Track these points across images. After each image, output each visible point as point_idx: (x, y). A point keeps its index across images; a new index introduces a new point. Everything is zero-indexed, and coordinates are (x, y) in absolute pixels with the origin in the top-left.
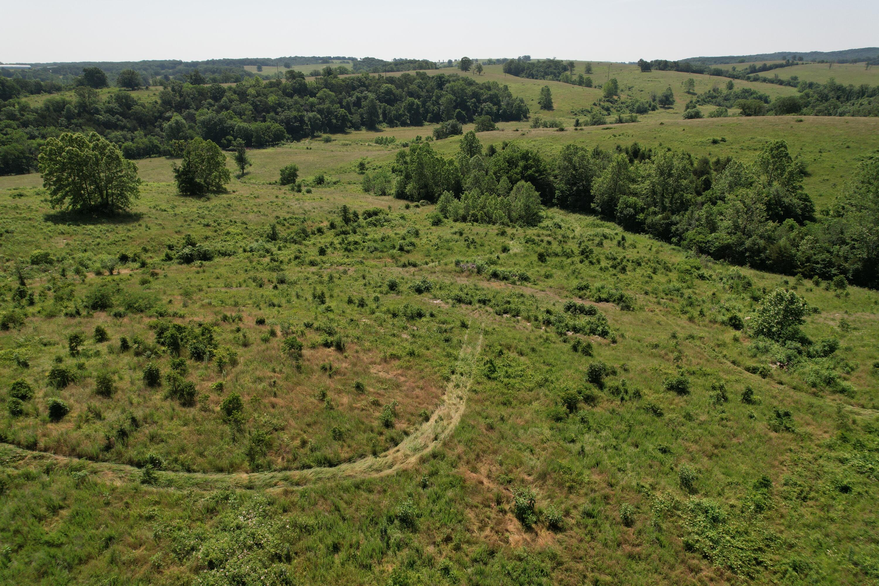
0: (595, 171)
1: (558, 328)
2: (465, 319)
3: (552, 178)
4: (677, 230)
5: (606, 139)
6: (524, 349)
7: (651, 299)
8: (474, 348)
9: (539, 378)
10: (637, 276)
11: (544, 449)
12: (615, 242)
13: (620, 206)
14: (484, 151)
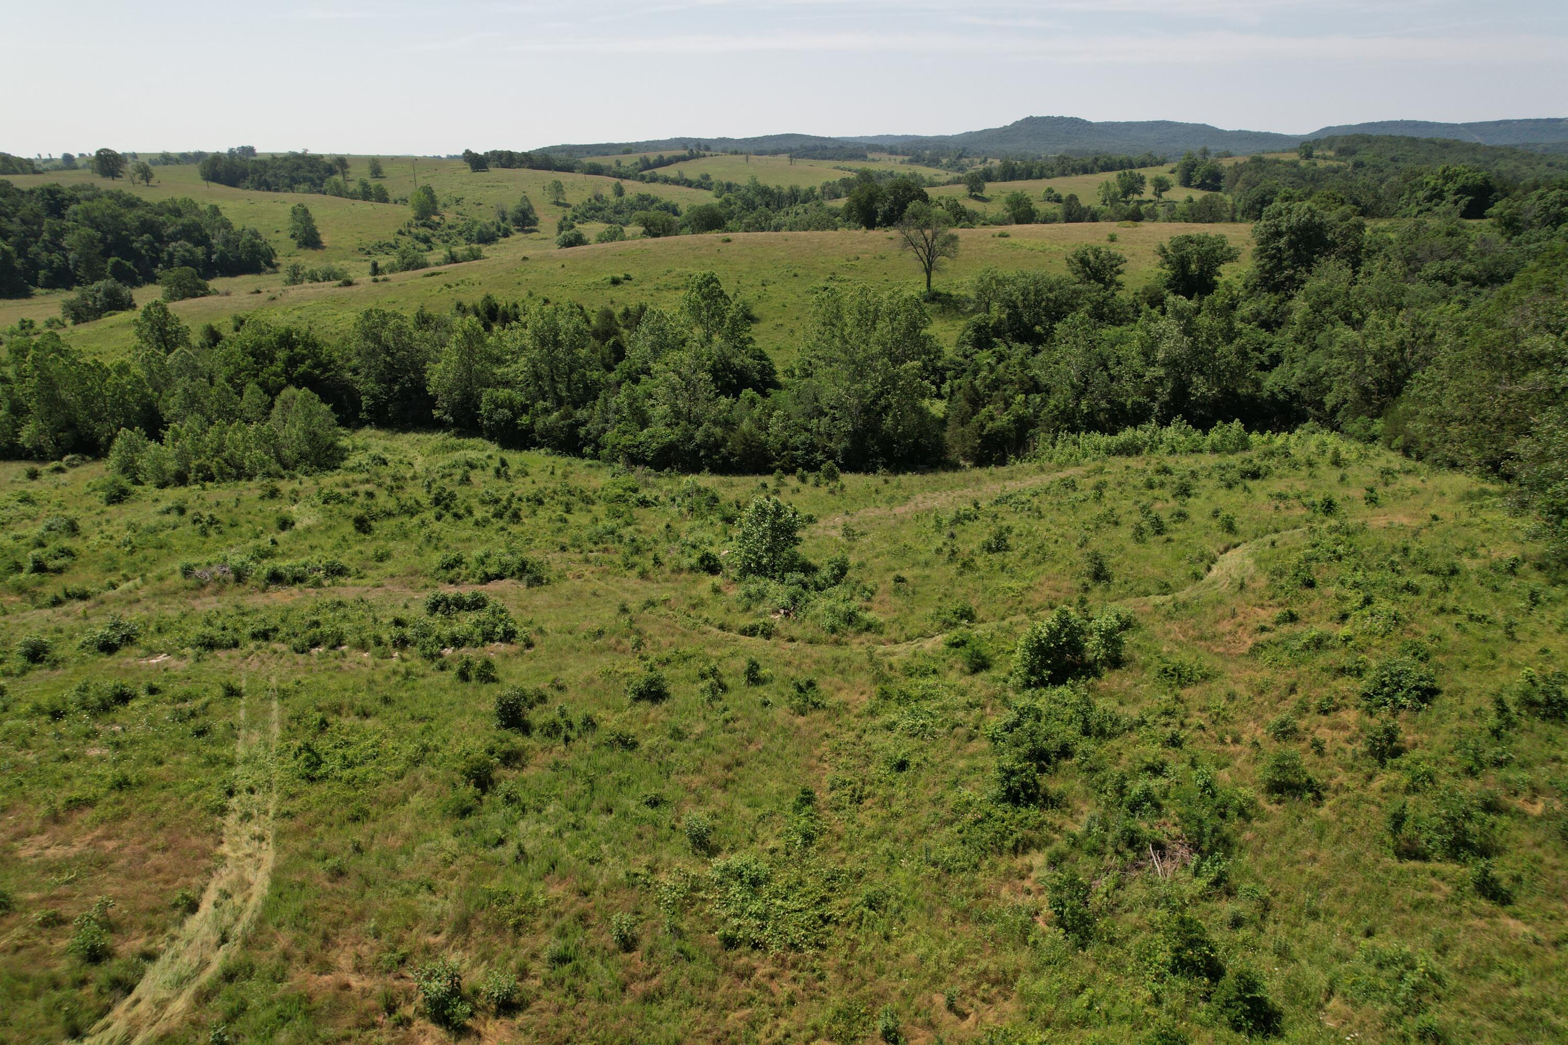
0: (427, 352)
1: (424, 648)
2: (232, 679)
3: (348, 375)
4: (588, 433)
5: (435, 292)
6: (367, 703)
7: (573, 557)
8: (265, 731)
9: (410, 749)
10: (541, 522)
11: (452, 876)
12: (491, 472)
13: (484, 408)
14: (196, 338)
